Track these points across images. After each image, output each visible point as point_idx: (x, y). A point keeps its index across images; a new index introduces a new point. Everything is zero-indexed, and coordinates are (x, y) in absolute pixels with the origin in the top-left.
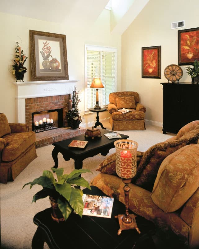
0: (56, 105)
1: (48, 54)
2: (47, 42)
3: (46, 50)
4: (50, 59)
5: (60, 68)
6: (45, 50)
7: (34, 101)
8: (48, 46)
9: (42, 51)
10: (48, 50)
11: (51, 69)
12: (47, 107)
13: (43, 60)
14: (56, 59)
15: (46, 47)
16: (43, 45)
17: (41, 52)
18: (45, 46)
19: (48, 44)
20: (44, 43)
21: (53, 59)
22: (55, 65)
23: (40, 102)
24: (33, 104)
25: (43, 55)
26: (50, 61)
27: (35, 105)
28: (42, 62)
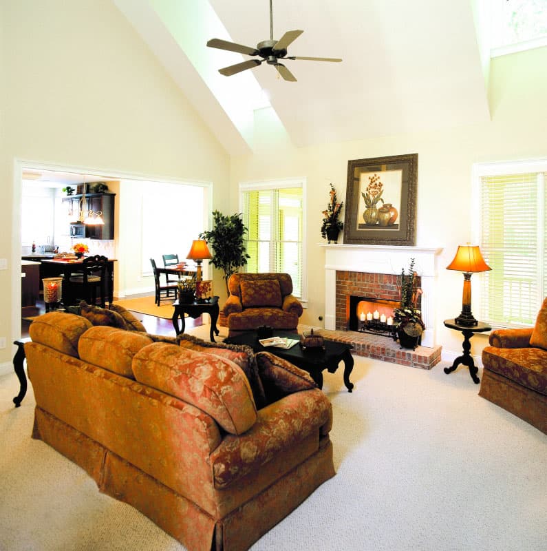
0: (389, 293)
1: (376, 196)
2: (375, 175)
3: (374, 190)
4: (379, 205)
5: (397, 222)
6: (372, 190)
7: (351, 276)
8: (377, 182)
9: (365, 192)
10: (376, 190)
11: (378, 223)
12: (372, 291)
13: (366, 209)
14: (391, 205)
15: (373, 184)
16: (370, 181)
17: (363, 195)
18: (372, 182)
19: (379, 178)
20: (372, 177)
21: (385, 206)
22: (387, 216)
23: (359, 280)
24: (349, 281)
25: (367, 199)
26: (379, 209)
27: (351, 283)
28: (364, 211)
